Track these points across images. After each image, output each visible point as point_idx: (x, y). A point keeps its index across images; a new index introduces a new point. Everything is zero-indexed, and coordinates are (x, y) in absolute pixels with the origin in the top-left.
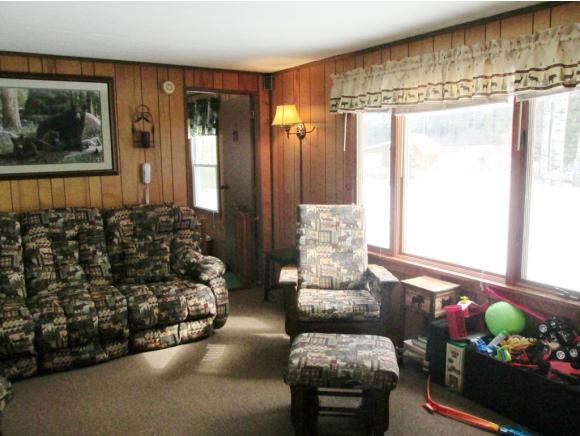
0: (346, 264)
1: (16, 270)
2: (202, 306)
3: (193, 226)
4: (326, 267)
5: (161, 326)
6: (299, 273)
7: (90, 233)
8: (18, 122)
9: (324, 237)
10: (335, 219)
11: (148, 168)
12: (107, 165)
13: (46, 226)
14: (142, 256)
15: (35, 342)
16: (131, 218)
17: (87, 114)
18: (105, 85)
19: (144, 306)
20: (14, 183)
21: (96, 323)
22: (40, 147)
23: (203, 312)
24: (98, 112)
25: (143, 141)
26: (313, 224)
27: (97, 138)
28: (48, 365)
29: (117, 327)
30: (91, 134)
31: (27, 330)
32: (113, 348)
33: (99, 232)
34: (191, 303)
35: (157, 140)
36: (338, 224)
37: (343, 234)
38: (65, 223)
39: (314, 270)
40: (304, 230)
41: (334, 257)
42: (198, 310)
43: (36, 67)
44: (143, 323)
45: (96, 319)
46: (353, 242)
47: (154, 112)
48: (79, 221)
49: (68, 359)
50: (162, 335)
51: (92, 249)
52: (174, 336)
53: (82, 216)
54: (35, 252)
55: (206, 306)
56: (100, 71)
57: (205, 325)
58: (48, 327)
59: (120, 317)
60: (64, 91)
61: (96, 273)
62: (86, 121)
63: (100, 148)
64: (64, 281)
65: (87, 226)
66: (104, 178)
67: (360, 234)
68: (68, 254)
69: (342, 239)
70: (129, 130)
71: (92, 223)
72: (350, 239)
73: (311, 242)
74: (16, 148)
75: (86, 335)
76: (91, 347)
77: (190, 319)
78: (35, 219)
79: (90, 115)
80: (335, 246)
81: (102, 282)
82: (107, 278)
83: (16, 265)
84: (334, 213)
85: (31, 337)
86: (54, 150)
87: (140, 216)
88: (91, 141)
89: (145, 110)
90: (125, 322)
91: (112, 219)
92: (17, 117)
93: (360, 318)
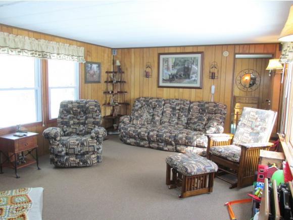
0: (255, 139)
1: (158, 116)
2: (201, 142)
3: (222, 112)
4: (245, 138)
5: (186, 145)
6: (233, 137)
7: (183, 108)
8: (171, 69)
9: (249, 124)
10: (256, 116)
11: (213, 87)
12: (198, 85)
13: (170, 104)
14: (196, 120)
15: (148, 136)
16: (199, 106)
17: (193, 66)
18: (200, 55)
19: (180, 136)
20: (168, 89)
21: (164, 136)
22: (177, 77)
23: (202, 145)
24: (197, 65)
25: (213, 76)
26: (246, 117)
27: (196, 75)
28: (151, 145)
29: (170, 140)
30: (194, 73)
31: (146, 132)
32: (170, 147)
33: (186, 109)
34: (198, 140)
35: (219, 76)
36: (257, 118)
37: (258, 124)
38: (176, 104)
39: (240, 138)
40: (241, 119)
41: (250, 134)
42: (200, 143)
43: (178, 50)
44: (179, 142)
45: (165, 135)
46: (261, 129)
47: (219, 65)
48: (181, 104)
49: (156, 145)
50: (186, 149)
51: (182, 114)
52: (191, 151)
53: (182, 102)
54: (165, 112)
55: (203, 143)
56: (200, 50)
57: (203, 151)
58: (151, 133)
59: (171, 137)
60: (186, 58)
61: (180, 122)
62: (192, 69)
63: (196, 79)
64: (170, 123)
65: (182, 106)
66: (197, 90)
67: (265, 125)
68: (174, 115)
69: (257, 126)
70: (208, 71)
71: (184, 105)
72: (260, 127)
73: (243, 125)
74: (170, 78)
75: (161, 139)
76: (163, 144)
77: (197, 146)
78: (168, 101)
79: (194, 66)
80: (252, 129)
81: (181, 126)
82: (183, 126)
83: (159, 115)
84: (257, 113)
85: (146, 134)
86: (180, 79)
87: (202, 105)
88: (194, 76)
89: (216, 64)
90: (173, 139)
91: (192, 105)
92: (171, 67)
93: (230, 159)
